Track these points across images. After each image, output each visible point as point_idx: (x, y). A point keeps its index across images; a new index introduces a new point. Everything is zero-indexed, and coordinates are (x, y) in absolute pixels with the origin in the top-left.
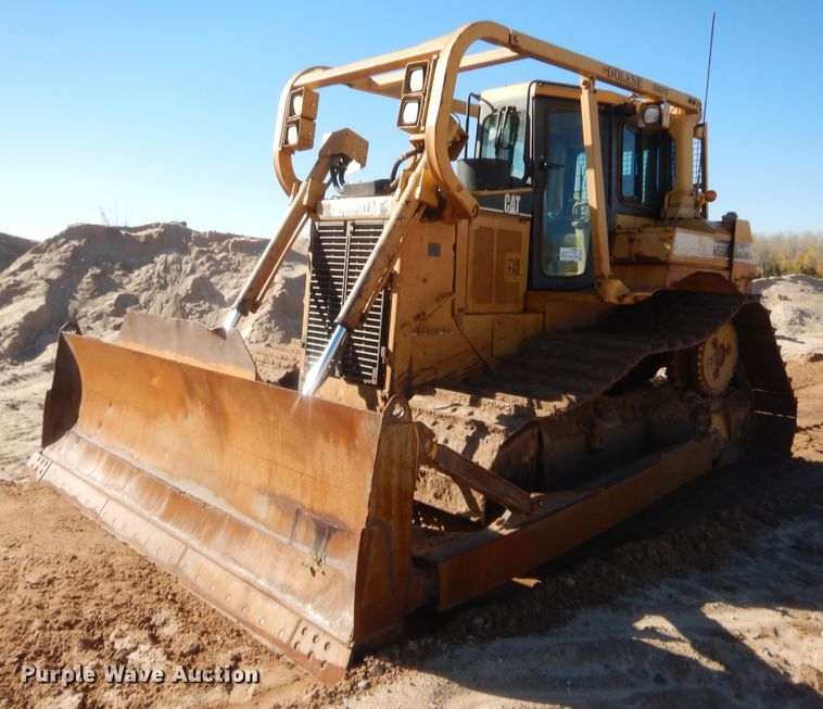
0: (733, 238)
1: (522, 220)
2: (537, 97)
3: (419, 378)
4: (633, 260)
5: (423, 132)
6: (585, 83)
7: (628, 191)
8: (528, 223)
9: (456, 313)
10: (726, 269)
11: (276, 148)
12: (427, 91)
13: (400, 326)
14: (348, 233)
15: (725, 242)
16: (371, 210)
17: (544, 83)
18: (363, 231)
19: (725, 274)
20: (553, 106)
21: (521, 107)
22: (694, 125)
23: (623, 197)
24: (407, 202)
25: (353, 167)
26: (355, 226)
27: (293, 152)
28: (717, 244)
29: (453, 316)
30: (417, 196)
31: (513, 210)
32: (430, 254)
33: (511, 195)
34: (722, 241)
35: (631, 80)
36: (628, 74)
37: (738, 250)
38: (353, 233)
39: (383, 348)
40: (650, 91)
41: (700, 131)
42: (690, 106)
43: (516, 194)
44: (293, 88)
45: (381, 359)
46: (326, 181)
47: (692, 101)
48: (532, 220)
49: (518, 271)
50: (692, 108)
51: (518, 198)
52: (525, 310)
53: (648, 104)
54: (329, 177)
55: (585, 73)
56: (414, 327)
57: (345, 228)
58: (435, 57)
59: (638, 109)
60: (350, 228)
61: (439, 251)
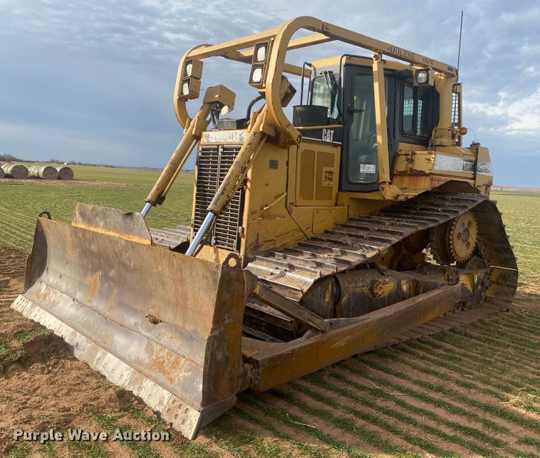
0: (477, 159)
1: (335, 146)
2: (346, 65)
3: (263, 247)
4: (408, 172)
5: (264, 87)
6: (375, 56)
7: (408, 127)
8: (340, 148)
9: (289, 205)
10: (472, 179)
11: (176, 97)
12: (267, 61)
13: (251, 213)
14: (220, 154)
15: (471, 161)
16: (234, 139)
17: (351, 56)
18: (229, 152)
19: (471, 182)
20: (357, 71)
21: (336, 71)
22: (453, 84)
23: (403, 131)
24: (255, 133)
25: (225, 110)
26: (224, 149)
27: (187, 100)
28: (465, 163)
29: (286, 207)
30: (261, 130)
31: (328, 139)
32: (270, 167)
33: (327, 129)
34: (469, 161)
35: (407, 55)
36: (405, 51)
37: (480, 166)
38: (223, 153)
39: (240, 227)
40: (421, 61)
41: (456, 88)
42: (449, 71)
43: (331, 129)
44: (187, 58)
45: (239, 233)
46: (208, 119)
47: (450, 69)
48: (342, 146)
49: (332, 179)
50: (451, 73)
51: (332, 132)
52: (336, 205)
53: (421, 70)
54: (209, 116)
55: (375, 50)
56: (260, 214)
57: (218, 149)
58: (272, 39)
59: (414, 73)
60: (221, 150)
61: (277, 165)
